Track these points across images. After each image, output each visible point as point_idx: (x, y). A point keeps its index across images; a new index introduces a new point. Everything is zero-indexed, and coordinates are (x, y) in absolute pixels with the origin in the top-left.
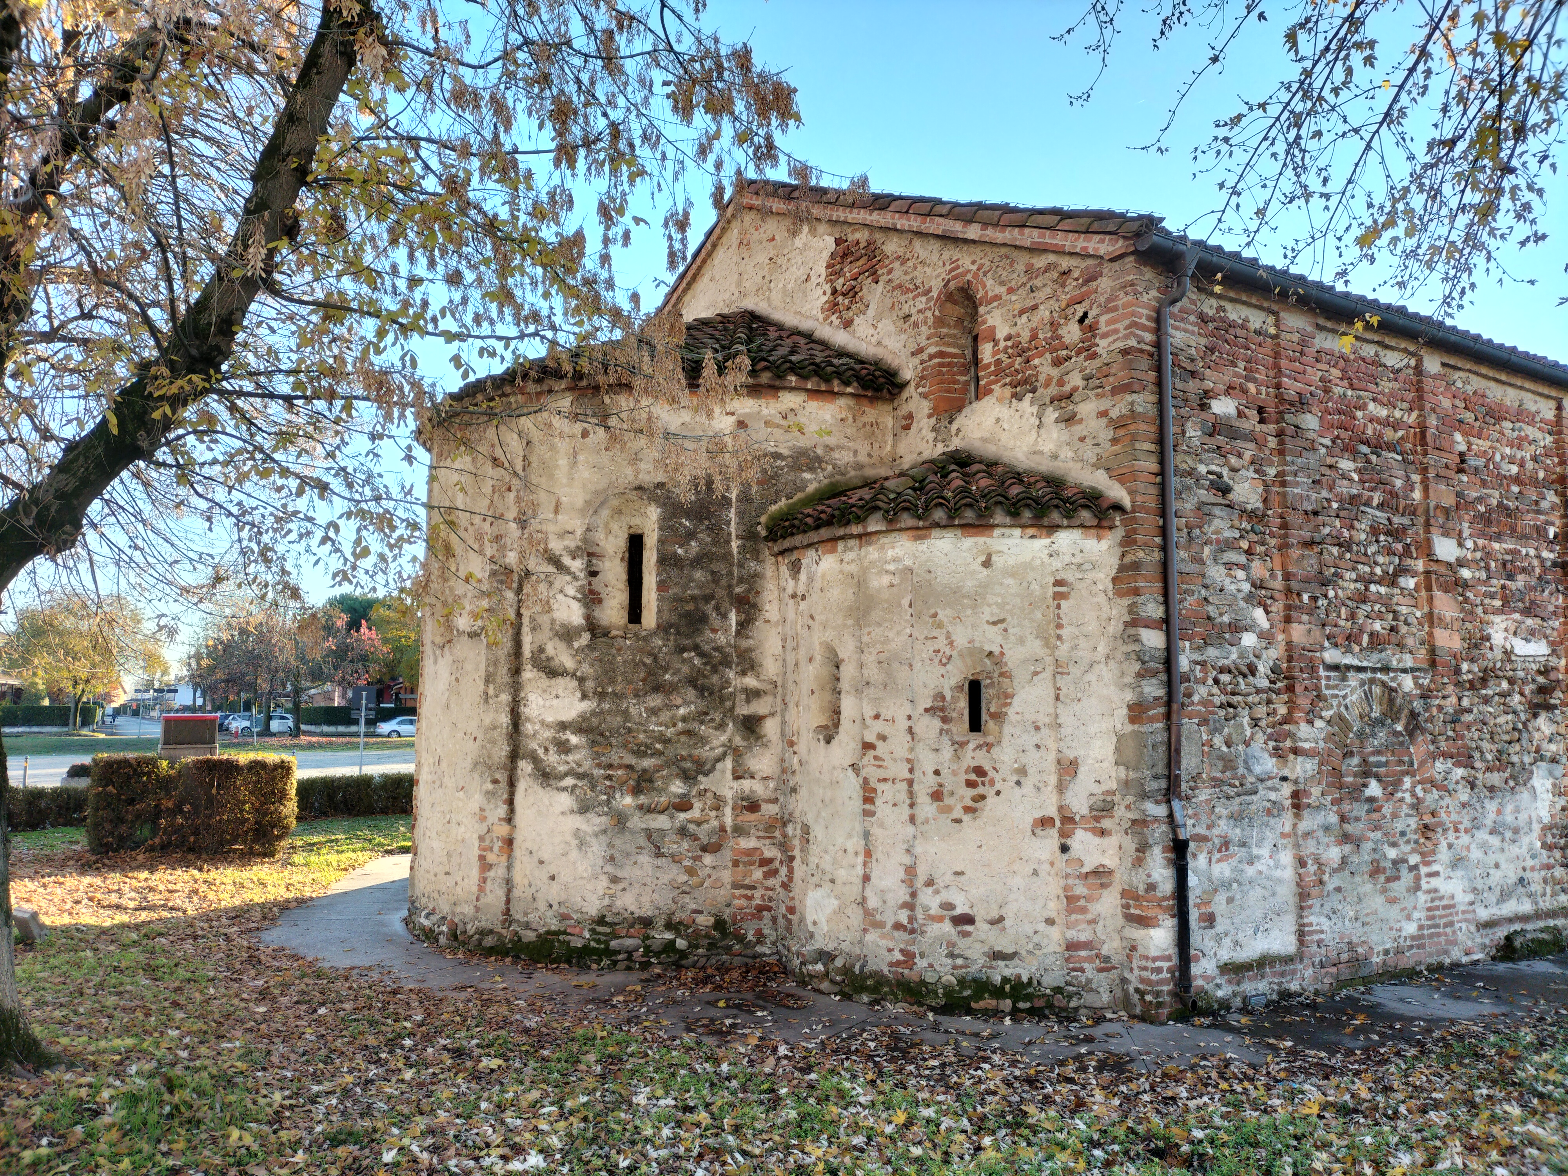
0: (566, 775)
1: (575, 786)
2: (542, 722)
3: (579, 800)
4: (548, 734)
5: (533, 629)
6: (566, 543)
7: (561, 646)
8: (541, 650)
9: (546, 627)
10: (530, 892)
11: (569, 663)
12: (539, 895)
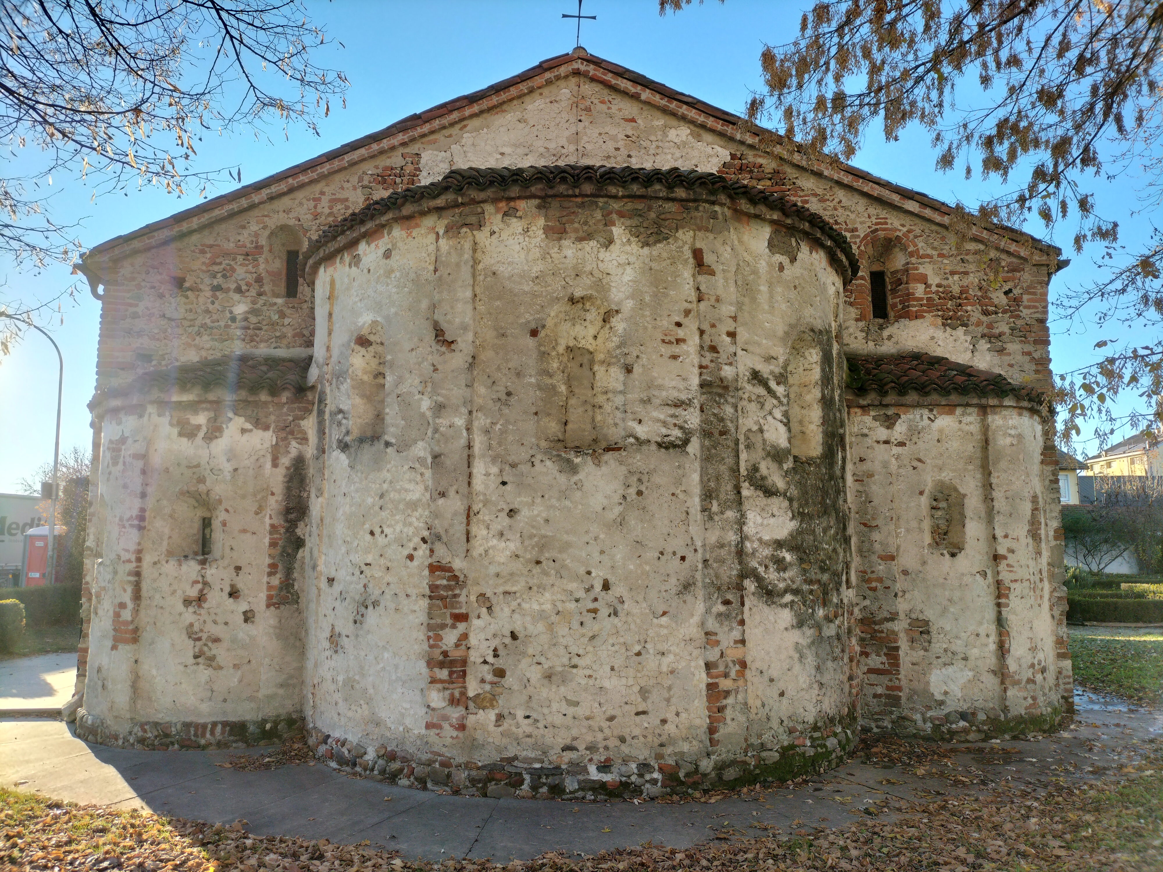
0: (786, 591)
1: (793, 601)
2: (760, 540)
3: (798, 615)
4: (767, 552)
5: (748, 447)
6: (772, 367)
7: (774, 466)
8: (755, 469)
9: (759, 445)
10: (762, 713)
11: (781, 484)
12: (772, 714)
